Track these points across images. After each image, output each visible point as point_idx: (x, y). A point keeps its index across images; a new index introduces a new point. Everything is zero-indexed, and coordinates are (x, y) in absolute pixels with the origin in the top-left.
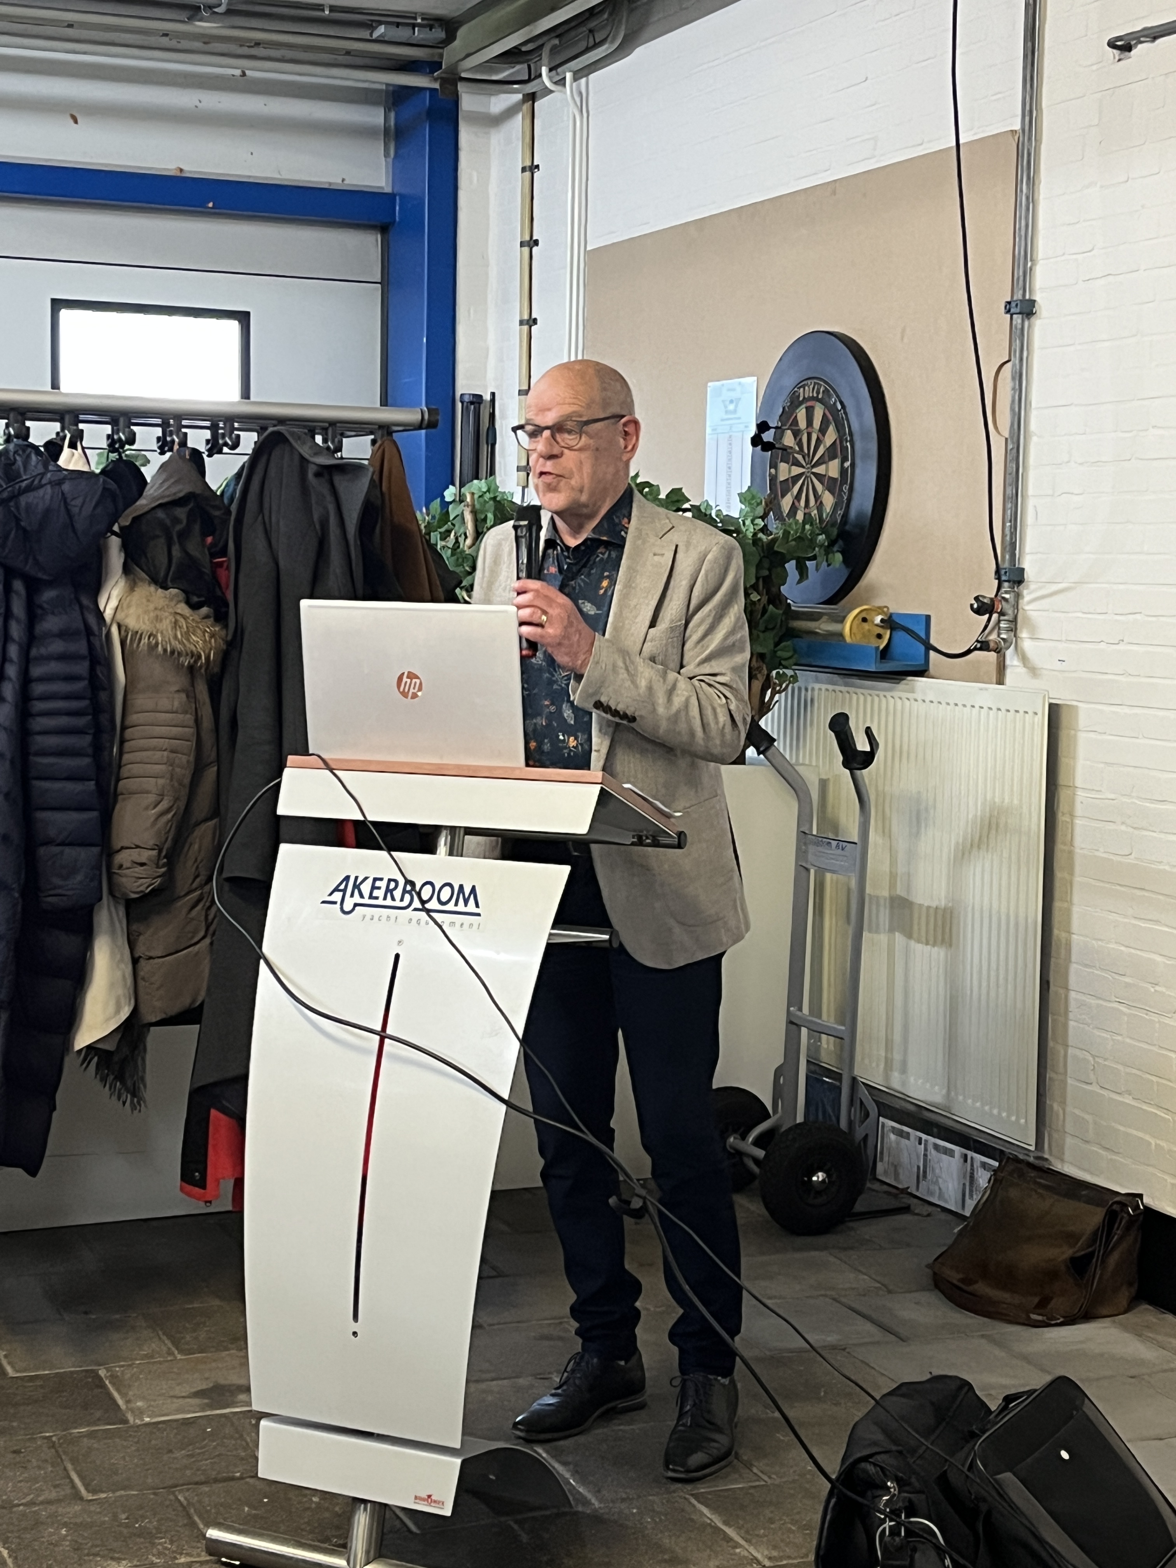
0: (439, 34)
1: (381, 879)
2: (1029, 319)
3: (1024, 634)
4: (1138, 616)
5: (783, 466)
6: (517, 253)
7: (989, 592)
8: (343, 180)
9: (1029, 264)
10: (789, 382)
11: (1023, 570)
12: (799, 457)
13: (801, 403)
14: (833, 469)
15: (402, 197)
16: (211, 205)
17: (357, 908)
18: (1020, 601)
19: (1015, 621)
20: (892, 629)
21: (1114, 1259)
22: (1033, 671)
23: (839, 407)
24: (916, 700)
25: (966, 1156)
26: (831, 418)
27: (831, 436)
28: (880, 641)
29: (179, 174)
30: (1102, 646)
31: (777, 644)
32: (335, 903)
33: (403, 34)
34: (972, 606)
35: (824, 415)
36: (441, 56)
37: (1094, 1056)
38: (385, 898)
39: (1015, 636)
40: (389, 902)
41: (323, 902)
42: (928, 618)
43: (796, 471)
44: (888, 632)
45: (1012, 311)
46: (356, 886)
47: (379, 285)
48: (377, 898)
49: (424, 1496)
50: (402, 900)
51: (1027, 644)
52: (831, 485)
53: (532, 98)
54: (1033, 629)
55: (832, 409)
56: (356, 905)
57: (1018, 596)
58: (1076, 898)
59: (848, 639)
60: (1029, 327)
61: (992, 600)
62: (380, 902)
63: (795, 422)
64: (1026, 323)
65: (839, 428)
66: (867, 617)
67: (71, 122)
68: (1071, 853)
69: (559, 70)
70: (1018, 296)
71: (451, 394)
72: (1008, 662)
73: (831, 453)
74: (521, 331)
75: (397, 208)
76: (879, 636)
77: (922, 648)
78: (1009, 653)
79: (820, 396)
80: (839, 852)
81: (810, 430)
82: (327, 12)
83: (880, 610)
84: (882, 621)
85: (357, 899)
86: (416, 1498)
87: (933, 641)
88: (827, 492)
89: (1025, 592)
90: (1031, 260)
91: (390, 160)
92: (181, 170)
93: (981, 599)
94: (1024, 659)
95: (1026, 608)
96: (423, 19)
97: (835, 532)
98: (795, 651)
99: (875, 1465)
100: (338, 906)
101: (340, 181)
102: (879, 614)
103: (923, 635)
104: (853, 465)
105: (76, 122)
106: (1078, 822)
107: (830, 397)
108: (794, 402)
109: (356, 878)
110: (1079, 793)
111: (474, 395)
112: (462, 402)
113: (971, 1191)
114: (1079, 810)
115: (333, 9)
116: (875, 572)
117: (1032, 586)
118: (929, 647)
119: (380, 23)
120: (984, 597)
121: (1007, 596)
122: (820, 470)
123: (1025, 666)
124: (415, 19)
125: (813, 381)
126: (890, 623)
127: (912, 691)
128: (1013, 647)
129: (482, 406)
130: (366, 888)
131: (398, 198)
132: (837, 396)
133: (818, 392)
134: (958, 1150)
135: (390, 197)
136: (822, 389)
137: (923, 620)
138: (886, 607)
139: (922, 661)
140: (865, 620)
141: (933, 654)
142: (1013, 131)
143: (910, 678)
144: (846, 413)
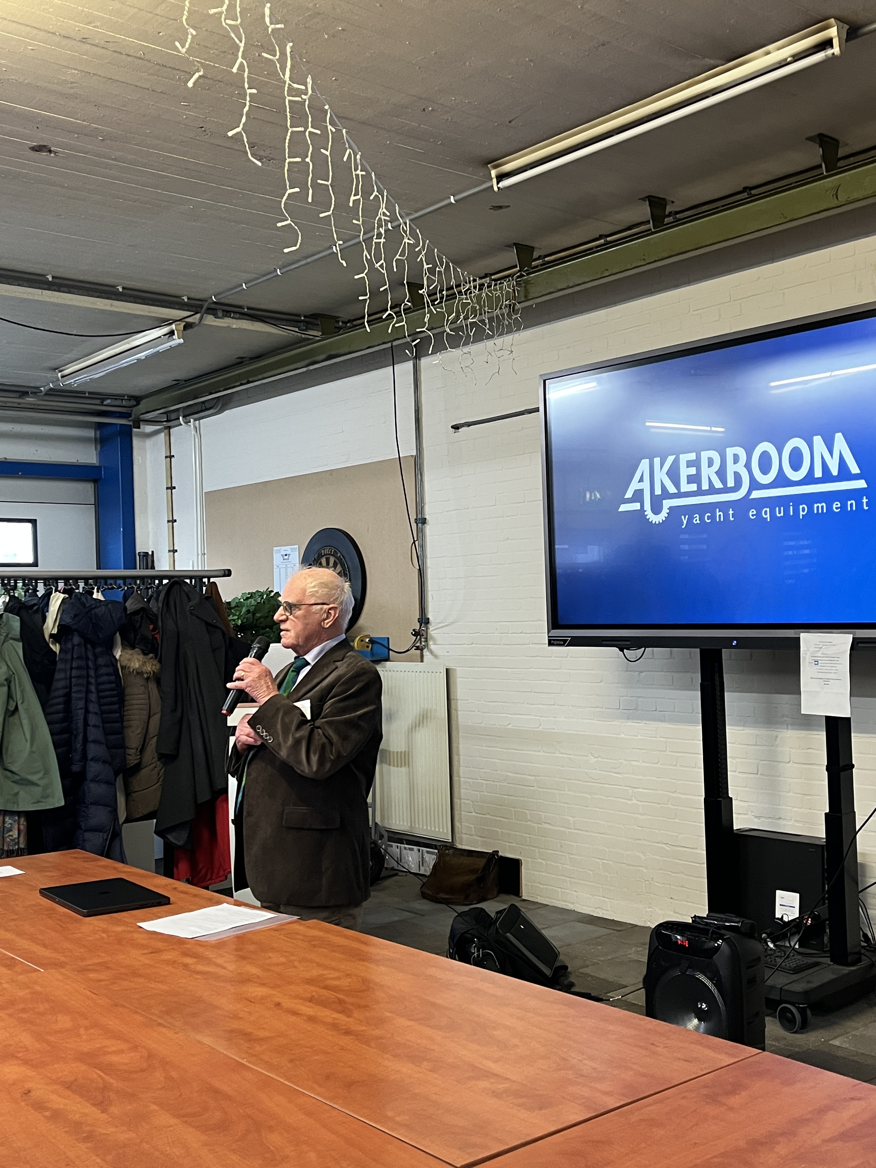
0: (133, 402)
2: (424, 526)
3: (431, 643)
4: (478, 634)
8: (78, 461)
9: (423, 505)
10: (316, 547)
11: (429, 618)
13: (324, 556)
15: (106, 467)
18: (429, 630)
19: (426, 638)
20: (373, 644)
22: (436, 656)
23: (341, 558)
24: (386, 671)
25: (419, 849)
30: (465, 646)
33: (118, 402)
34: (412, 633)
35: (335, 561)
39: (428, 644)
42: (388, 638)
44: (371, 645)
45: (418, 522)
47: (92, 507)
51: (432, 646)
54: (434, 640)
55: (337, 558)
57: (427, 628)
61: (419, 630)
64: (423, 528)
65: (342, 567)
70: (420, 516)
72: (424, 654)
75: (103, 472)
76: (368, 647)
77: (387, 650)
78: (425, 651)
83: (367, 636)
84: (369, 641)
87: (391, 647)
89: (430, 627)
90: (423, 503)
91: (98, 452)
93: (415, 630)
94: (431, 652)
95: (431, 633)
101: (76, 461)
102: (367, 639)
103: (386, 645)
106: (459, 713)
107: (337, 553)
108: (321, 556)
110: (459, 702)
113: (423, 863)
114: (459, 708)
117: (433, 625)
118: (390, 650)
121: (424, 629)
123: (431, 654)
124: (124, 397)
125: (328, 547)
126: (372, 641)
128: (426, 647)
129: (149, 557)
131: (103, 468)
132: (341, 553)
133: (331, 552)
134: (415, 848)
135: (99, 468)
136: (333, 551)
137: (386, 640)
138: (369, 635)
139: (387, 655)
140: (362, 640)
141: (391, 652)
142: (413, 456)
143: (382, 662)
144: (345, 560)
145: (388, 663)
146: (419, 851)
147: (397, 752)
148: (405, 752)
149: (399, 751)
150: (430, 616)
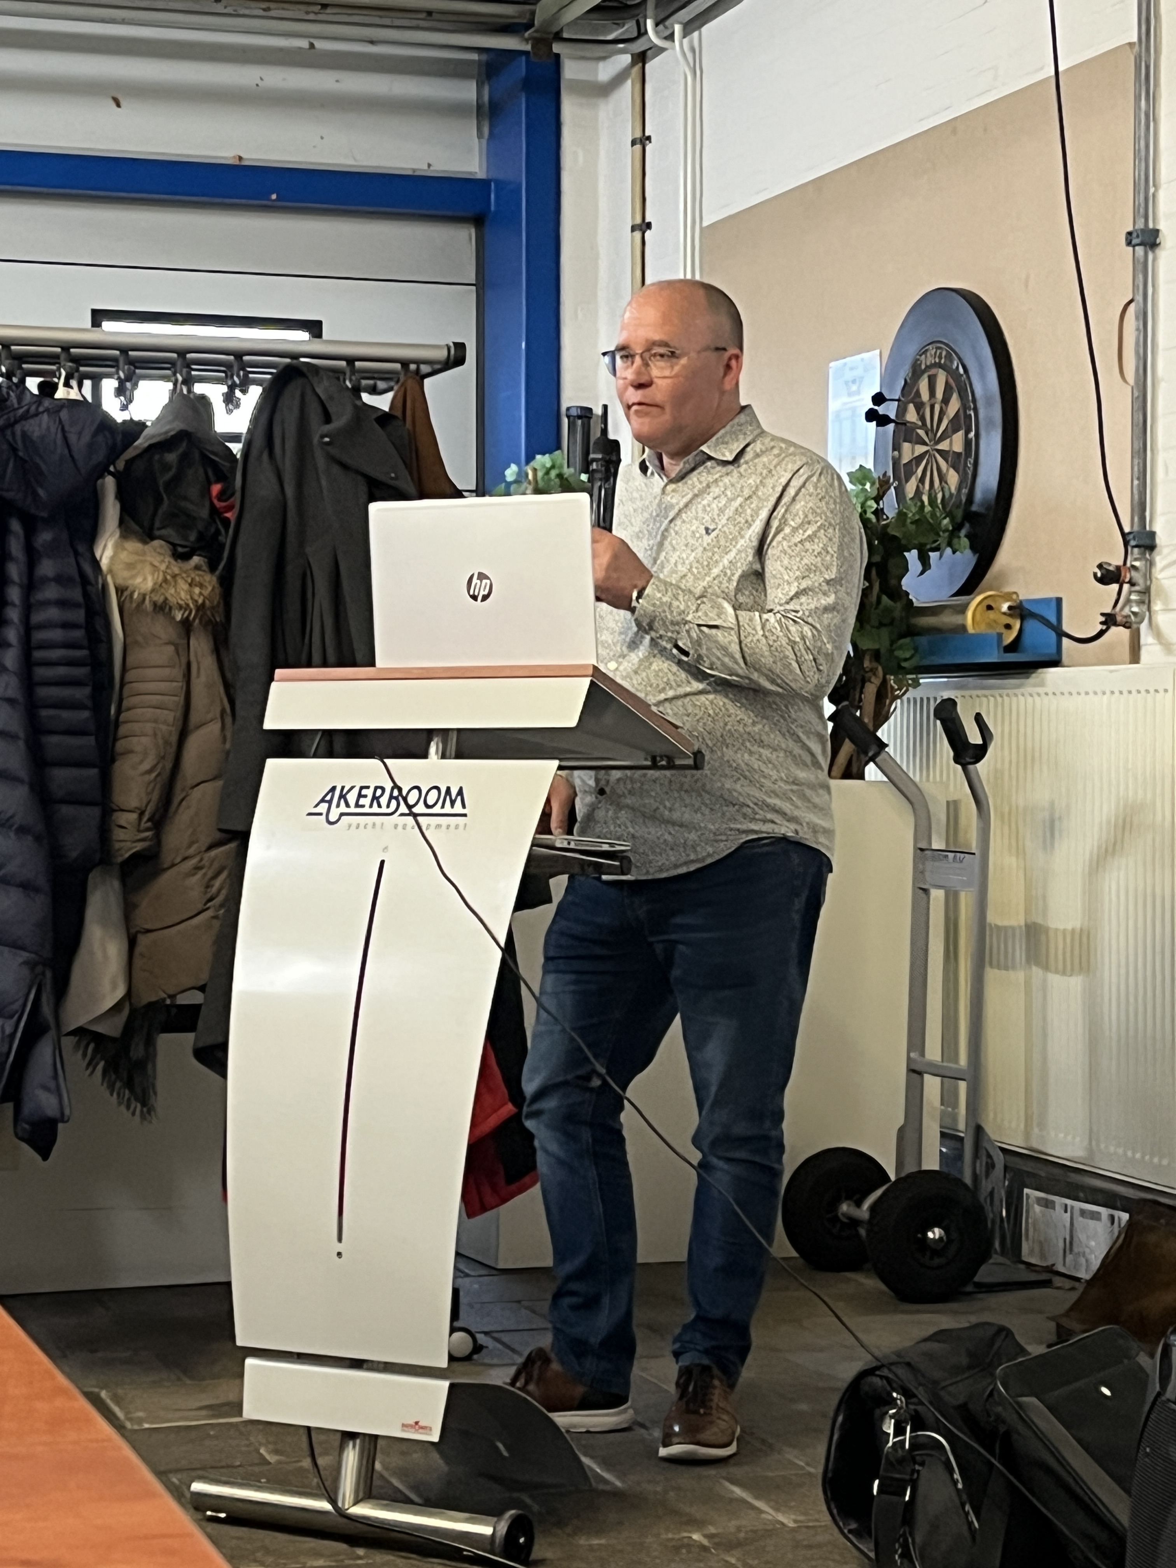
1: (368, 787)
2: (1153, 252)
3: (1157, 606)
5: (906, 446)
6: (628, 239)
7: (1116, 559)
8: (429, 165)
9: (1152, 190)
10: (911, 350)
11: (1154, 533)
12: (923, 434)
13: (924, 372)
14: (957, 443)
15: (498, 182)
16: (274, 197)
17: (343, 818)
18: (1153, 570)
19: (1147, 593)
20: (1023, 618)
22: (1167, 647)
23: (961, 371)
24: (1047, 694)
25: (1113, 1217)
26: (954, 385)
27: (954, 405)
28: (1009, 631)
29: (237, 163)
31: (892, 643)
32: (320, 814)
34: (1095, 575)
35: (947, 383)
36: (533, 13)
38: (371, 806)
39: (1149, 609)
40: (375, 809)
41: (310, 814)
42: (1059, 601)
43: (920, 449)
44: (1018, 621)
45: (1134, 242)
46: (342, 796)
47: (474, 288)
48: (363, 806)
49: (412, 1422)
50: (388, 806)
51: (1161, 618)
52: (955, 461)
53: (641, 58)
54: (1167, 600)
55: (953, 374)
56: (342, 814)
57: (1151, 564)
59: (971, 630)
60: (1154, 260)
61: (1118, 568)
62: (366, 810)
63: (918, 394)
64: (1150, 256)
65: (962, 397)
66: (993, 605)
67: (113, 104)
69: (667, 23)
70: (1140, 225)
71: (554, 406)
72: (1142, 641)
73: (955, 425)
75: (493, 196)
76: (1008, 627)
77: (1053, 635)
78: (1143, 629)
79: (943, 361)
80: (957, 864)
81: (933, 401)
83: (1007, 597)
84: (1010, 608)
85: (343, 808)
86: (403, 1425)
87: (1066, 628)
88: (952, 471)
89: (1157, 558)
90: (1154, 185)
91: (484, 142)
92: (240, 158)
93: (1105, 566)
94: (1158, 635)
95: (1159, 577)
97: (959, 514)
98: (916, 649)
99: (881, 1377)
100: (324, 817)
101: (426, 167)
102: (1008, 601)
103: (1053, 620)
104: (977, 435)
105: (118, 105)
107: (952, 362)
108: (916, 372)
109: (343, 788)
111: (582, 408)
112: (568, 417)
116: (1006, 556)
117: (1165, 552)
118: (1061, 634)
120: (1110, 565)
122: (944, 446)
123: (1161, 643)
125: (934, 345)
126: (1020, 611)
127: (1042, 684)
128: (1146, 621)
129: (592, 421)
130: (352, 797)
131: (493, 185)
132: (960, 359)
133: (940, 357)
134: (1104, 1211)
135: (482, 185)
136: (944, 353)
137: (1054, 604)
138: (1015, 593)
139: (1054, 650)
140: (990, 608)
141: (1065, 641)
142: (1131, 45)
143: (1040, 670)
144: (969, 378)
145: (1052, 673)
146: (1113, 1223)
147: (1064, 930)
148: (1081, 930)
149: (1069, 927)
150: (1159, 526)
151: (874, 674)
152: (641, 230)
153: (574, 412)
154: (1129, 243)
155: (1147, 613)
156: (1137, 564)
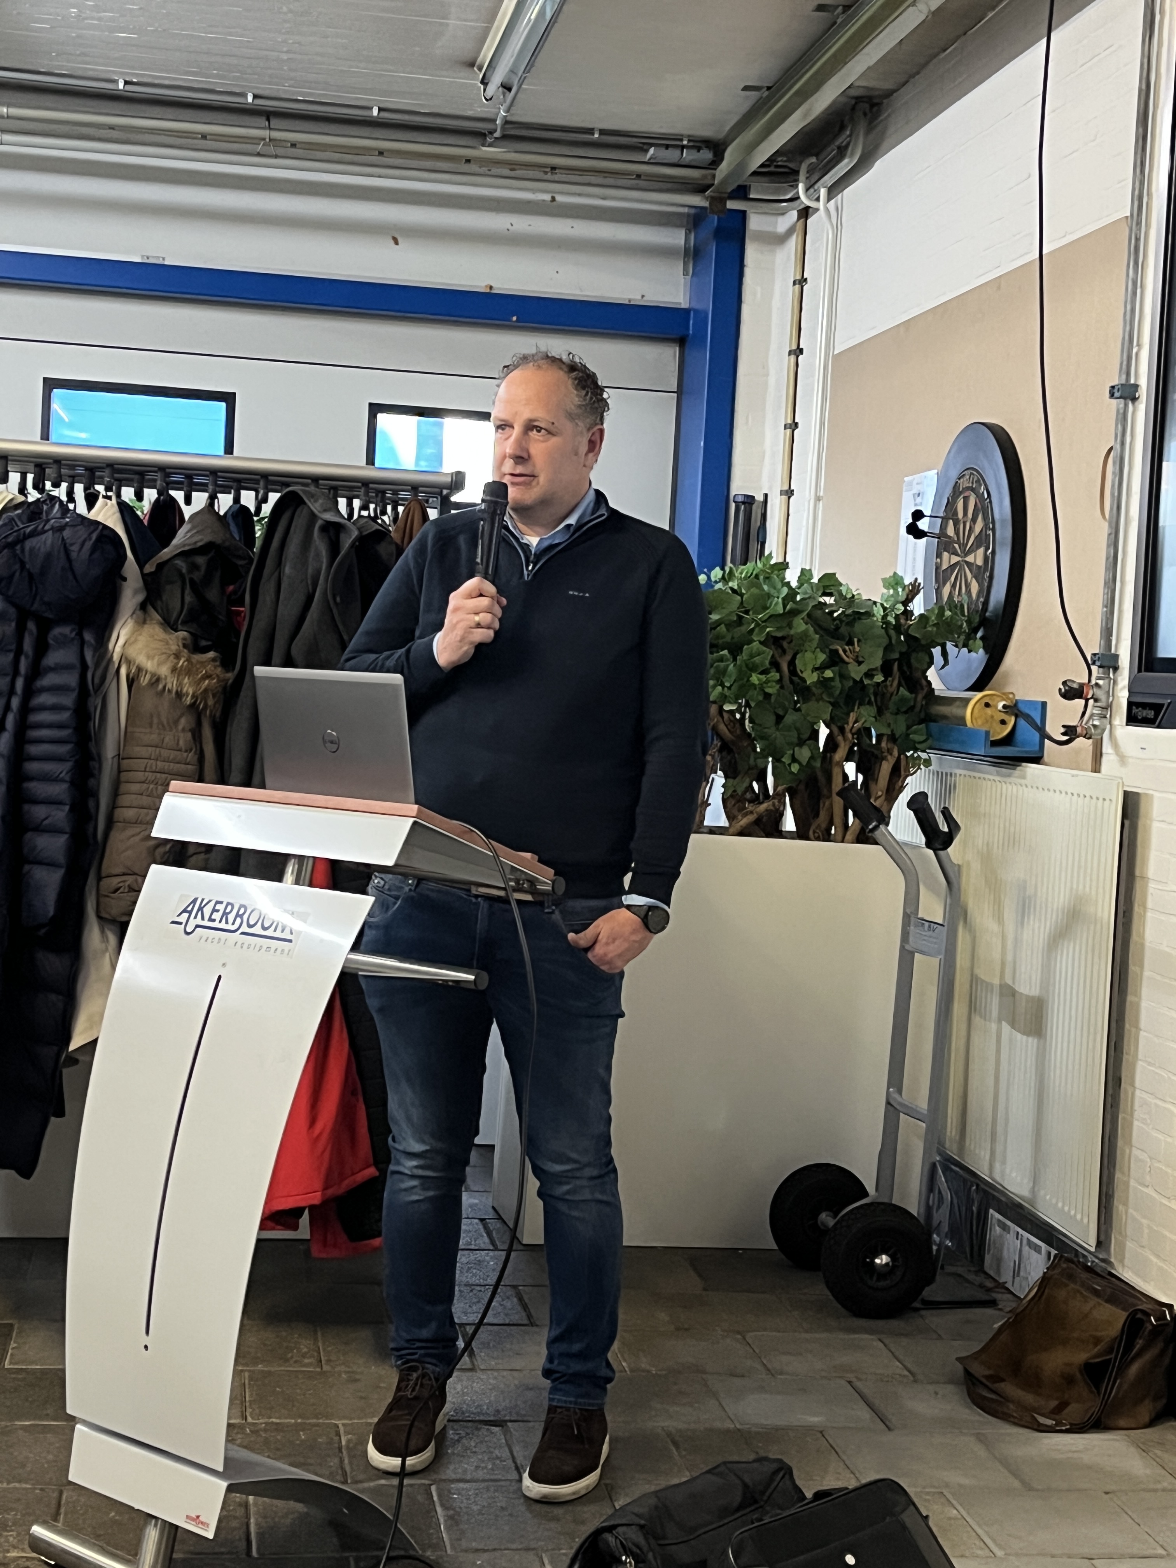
0: (707, 155)
1: (221, 903)
2: (1133, 405)
3: (1116, 721)
5: (946, 555)
6: (786, 362)
7: (1079, 678)
8: (643, 296)
9: (1136, 349)
10: (953, 474)
11: (1117, 656)
12: (956, 546)
13: (961, 493)
14: (979, 557)
15: (696, 311)
16: (515, 318)
17: (198, 929)
20: (1016, 716)
21: (1134, 1369)
22: (1122, 759)
23: (986, 496)
24: (1027, 786)
26: (980, 507)
27: (979, 526)
28: (1004, 726)
29: (488, 291)
31: (909, 727)
32: (180, 923)
33: (672, 155)
34: (1060, 689)
35: (976, 505)
36: (714, 176)
37: (1151, 1158)
38: (220, 922)
39: (1110, 723)
40: (223, 925)
41: (173, 922)
42: (1044, 705)
43: (955, 559)
44: (1013, 718)
45: (1117, 394)
46: (201, 909)
47: (675, 395)
48: (214, 920)
49: (194, 1516)
50: (233, 924)
52: (978, 573)
53: (802, 216)
55: (980, 496)
56: (197, 926)
57: (1114, 683)
58: (1145, 992)
59: (969, 723)
60: (1134, 411)
61: (1082, 686)
62: (216, 924)
63: (956, 513)
64: (1131, 408)
65: (985, 518)
66: (991, 703)
67: (392, 242)
68: (1142, 945)
69: (816, 187)
70: (1124, 380)
71: (726, 493)
72: (1104, 751)
73: (979, 542)
74: (785, 435)
75: (691, 322)
76: (1003, 722)
77: (1037, 735)
78: (1104, 740)
79: (974, 486)
80: (931, 933)
81: (965, 519)
82: (596, 136)
83: (1005, 696)
84: (1004, 707)
85: (198, 921)
86: (188, 1517)
87: (1047, 729)
88: (974, 580)
90: (1138, 345)
91: (689, 278)
92: (491, 288)
93: (1069, 684)
94: (1116, 747)
96: (689, 141)
98: (929, 735)
100: (183, 926)
101: (639, 297)
102: (1004, 700)
103: (1038, 722)
104: (993, 552)
105: (397, 243)
107: (980, 487)
108: (956, 492)
109: (203, 900)
111: (745, 496)
112: (735, 502)
115: (602, 132)
118: (1044, 735)
119: (651, 145)
120: (1074, 682)
122: (971, 559)
123: (1120, 756)
124: (682, 140)
125: (969, 472)
126: (1013, 709)
127: (1024, 777)
128: (1107, 734)
129: (754, 507)
130: (207, 911)
131: (692, 313)
132: (986, 485)
133: (972, 482)
135: (686, 312)
136: (975, 479)
137: (1039, 707)
138: (1012, 693)
139: (1037, 748)
140: (987, 705)
141: (1046, 741)
142: (1127, 217)
143: (1024, 764)
144: (990, 502)
145: (1032, 769)
147: (1028, 995)
151: (891, 754)
152: (795, 354)
153: (740, 499)
154: (1112, 395)
155: (1108, 727)
156: (1101, 682)
